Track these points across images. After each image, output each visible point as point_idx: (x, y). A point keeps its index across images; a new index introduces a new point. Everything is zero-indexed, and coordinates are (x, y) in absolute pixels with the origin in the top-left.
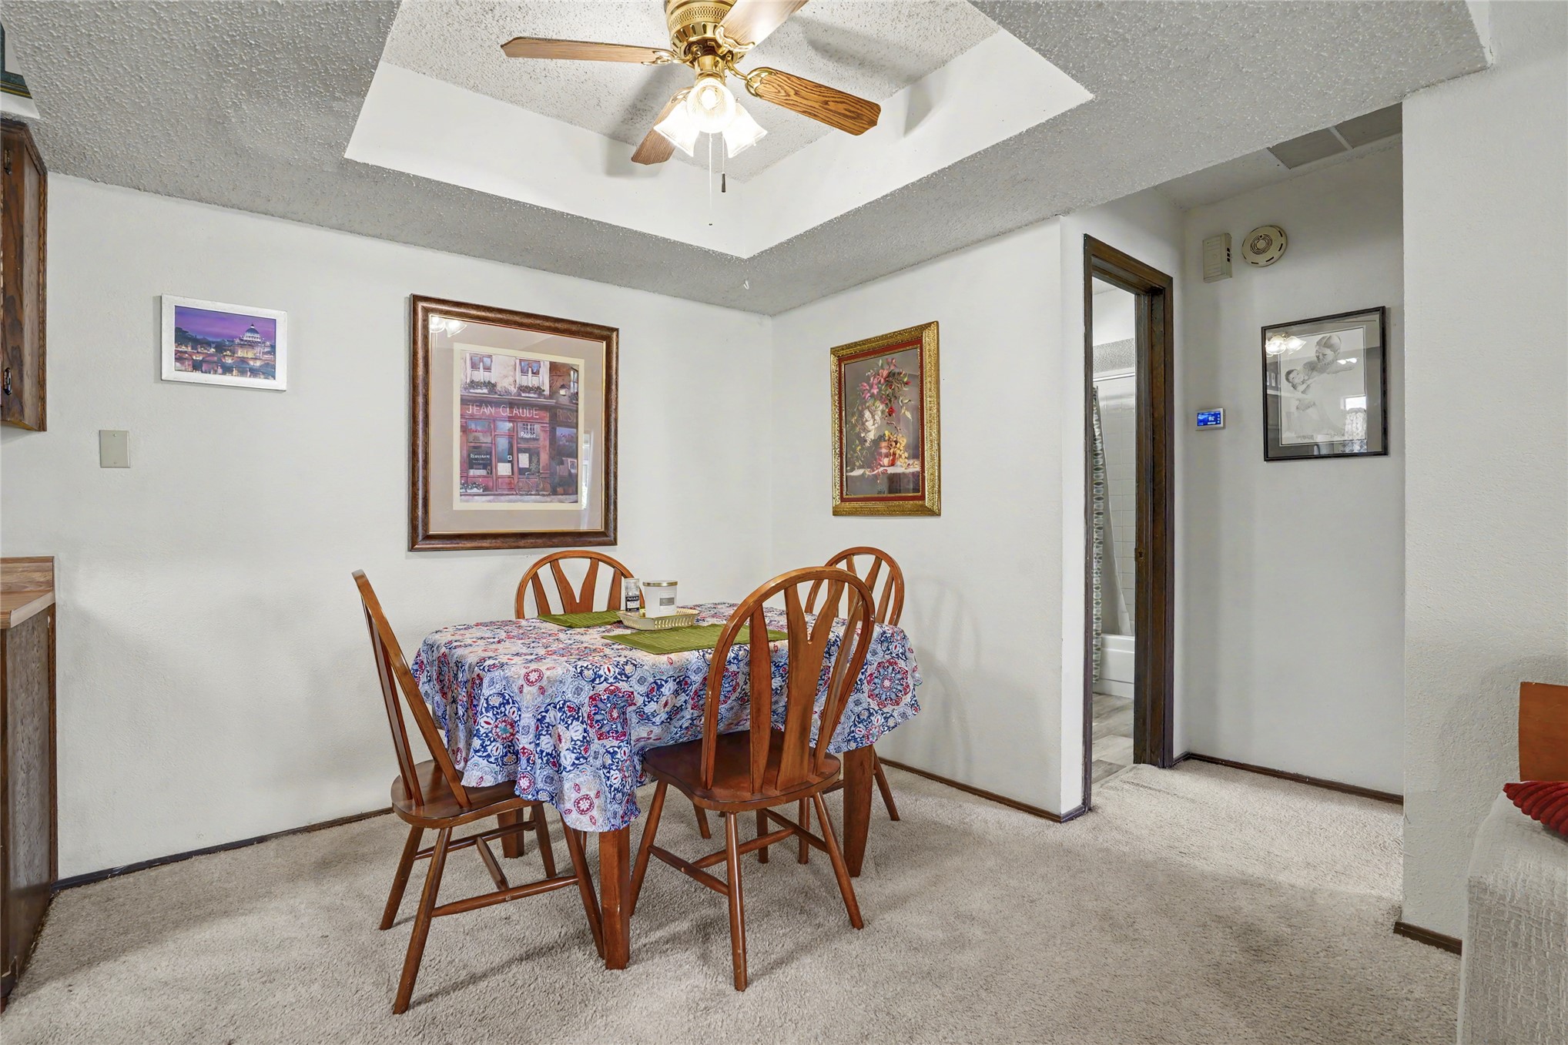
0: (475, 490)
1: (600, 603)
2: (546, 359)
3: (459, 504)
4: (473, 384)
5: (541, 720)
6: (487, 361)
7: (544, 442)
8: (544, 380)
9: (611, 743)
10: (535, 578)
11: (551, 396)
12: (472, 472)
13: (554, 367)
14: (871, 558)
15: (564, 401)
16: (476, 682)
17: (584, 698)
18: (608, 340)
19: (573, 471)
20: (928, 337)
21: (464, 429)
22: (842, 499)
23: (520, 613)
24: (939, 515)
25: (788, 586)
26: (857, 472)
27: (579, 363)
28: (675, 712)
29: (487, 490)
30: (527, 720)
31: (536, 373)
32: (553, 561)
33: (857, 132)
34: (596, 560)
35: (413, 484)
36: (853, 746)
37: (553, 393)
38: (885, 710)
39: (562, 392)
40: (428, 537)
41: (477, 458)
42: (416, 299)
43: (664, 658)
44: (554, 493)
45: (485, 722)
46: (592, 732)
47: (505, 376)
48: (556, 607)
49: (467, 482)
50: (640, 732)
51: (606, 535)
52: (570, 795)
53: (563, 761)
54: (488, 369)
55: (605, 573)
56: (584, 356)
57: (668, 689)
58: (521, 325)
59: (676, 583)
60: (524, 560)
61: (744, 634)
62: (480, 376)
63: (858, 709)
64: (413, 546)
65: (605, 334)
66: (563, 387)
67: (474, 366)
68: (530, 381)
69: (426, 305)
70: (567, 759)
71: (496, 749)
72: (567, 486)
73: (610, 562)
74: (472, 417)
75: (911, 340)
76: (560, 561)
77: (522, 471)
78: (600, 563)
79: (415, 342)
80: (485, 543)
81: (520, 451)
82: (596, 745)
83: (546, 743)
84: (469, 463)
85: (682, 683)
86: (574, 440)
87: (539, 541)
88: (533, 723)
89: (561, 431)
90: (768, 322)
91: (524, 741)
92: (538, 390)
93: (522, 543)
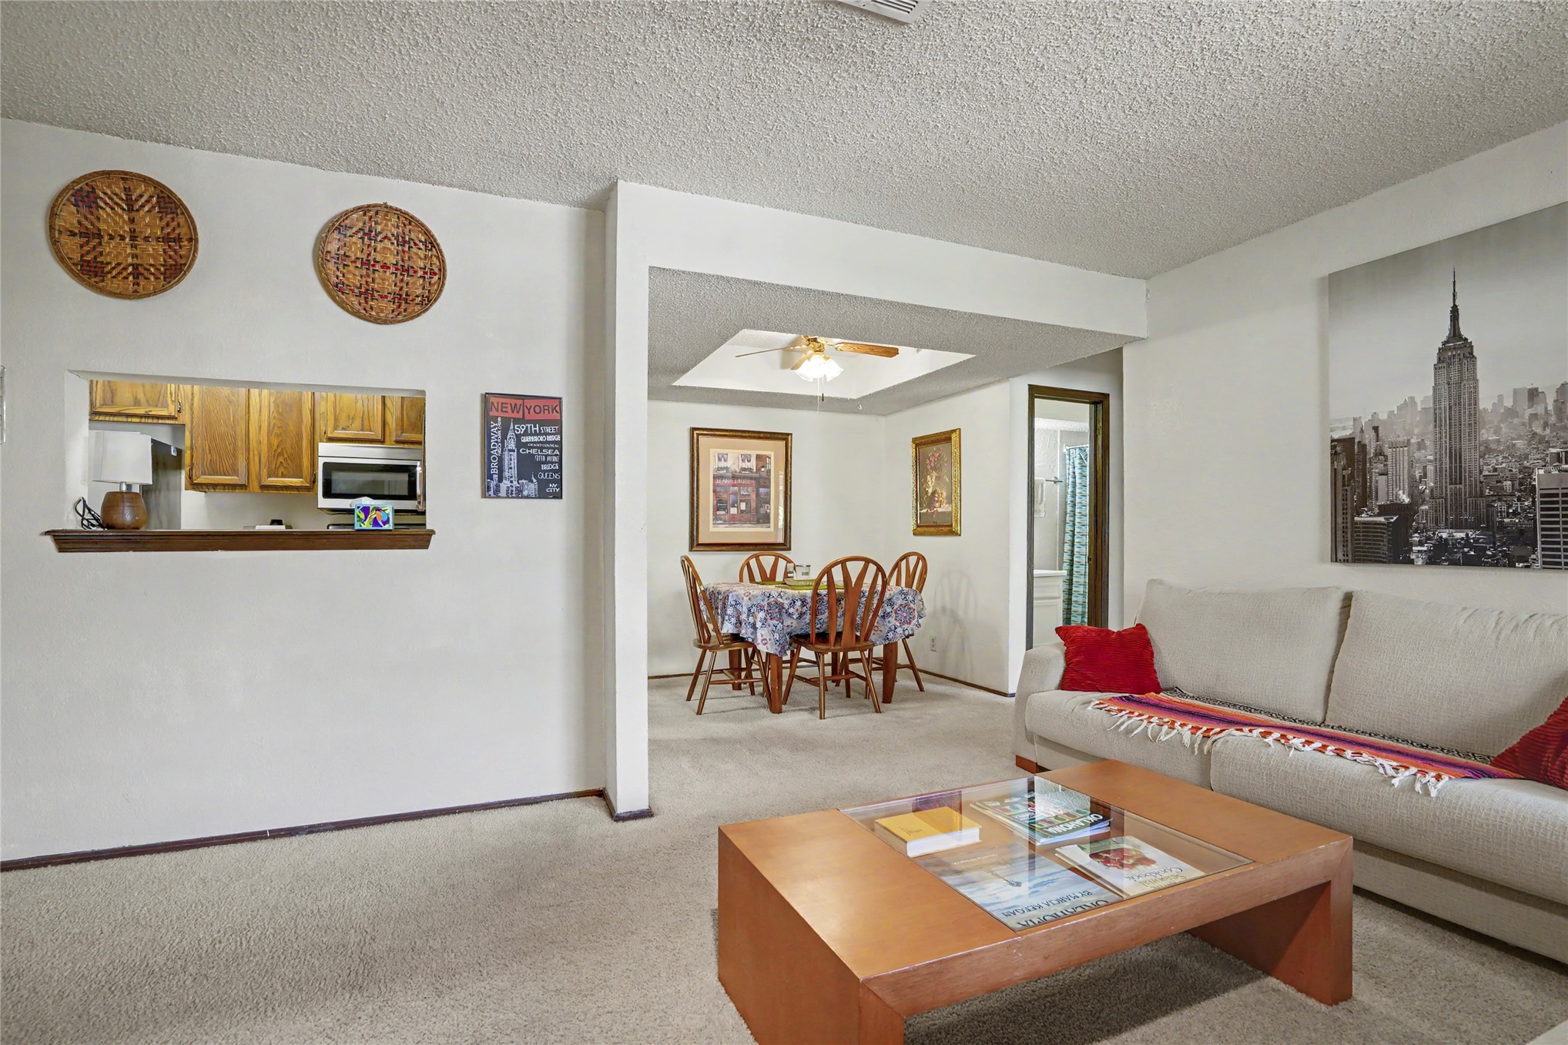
0: (720, 522)
1: (779, 577)
2: (754, 453)
3: (712, 529)
4: (719, 469)
5: (750, 610)
6: (725, 456)
7: (753, 496)
8: (753, 464)
9: (775, 622)
10: (748, 565)
11: (756, 473)
12: (718, 513)
13: (758, 457)
14: (916, 557)
15: (764, 475)
16: (726, 598)
17: (765, 603)
18: (786, 440)
19: (768, 511)
20: (954, 436)
21: (714, 491)
22: (918, 526)
23: (741, 580)
24: (960, 535)
25: (843, 563)
26: (924, 511)
27: (771, 454)
28: (801, 615)
29: (725, 522)
30: (745, 609)
31: (749, 461)
32: (757, 557)
33: (891, 357)
34: (777, 557)
35: (692, 519)
36: (887, 642)
37: (758, 470)
38: (903, 626)
39: (763, 469)
40: (699, 545)
41: (720, 505)
42: (693, 429)
43: (797, 591)
44: (758, 522)
45: (730, 611)
46: (768, 617)
47: (733, 463)
48: (758, 578)
49: (716, 518)
50: (788, 622)
51: (786, 545)
52: (759, 638)
53: (757, 626)
54: (725, 460)
55: (782, 563)
56: (772, 450)
57: (799, 603)
58: (743, 437)
59: (809, 566)
60: (742, 557)
61: (825, 578)
62: (722, 464)
63: (890, 625)
64: (692, 548)
65: (785, 437)
66: (763, 467)
67: (720, 460)
68: (746, 465)
69: (698, 432)
70: (759, 624)
71: (733, 620)
72: (765, 519)
73: (785, 558)
74: (718, 485)
75: (945, 438)
76: (760, 557)
77: (742, 512)
78: (780, 559)
79: (693, 451)
80: (724, 548)
81: (741, 501)
82: (769, 621)
83: (751, 619)
84: (717, 508)
85: (804, 602)
86: (768, 494)
87: (751, 547)
88: (746, 611)
89: (762, 490)
90: (882, 419)
91: (744, 617)
92: (750, 470)
93: (742, 548)
